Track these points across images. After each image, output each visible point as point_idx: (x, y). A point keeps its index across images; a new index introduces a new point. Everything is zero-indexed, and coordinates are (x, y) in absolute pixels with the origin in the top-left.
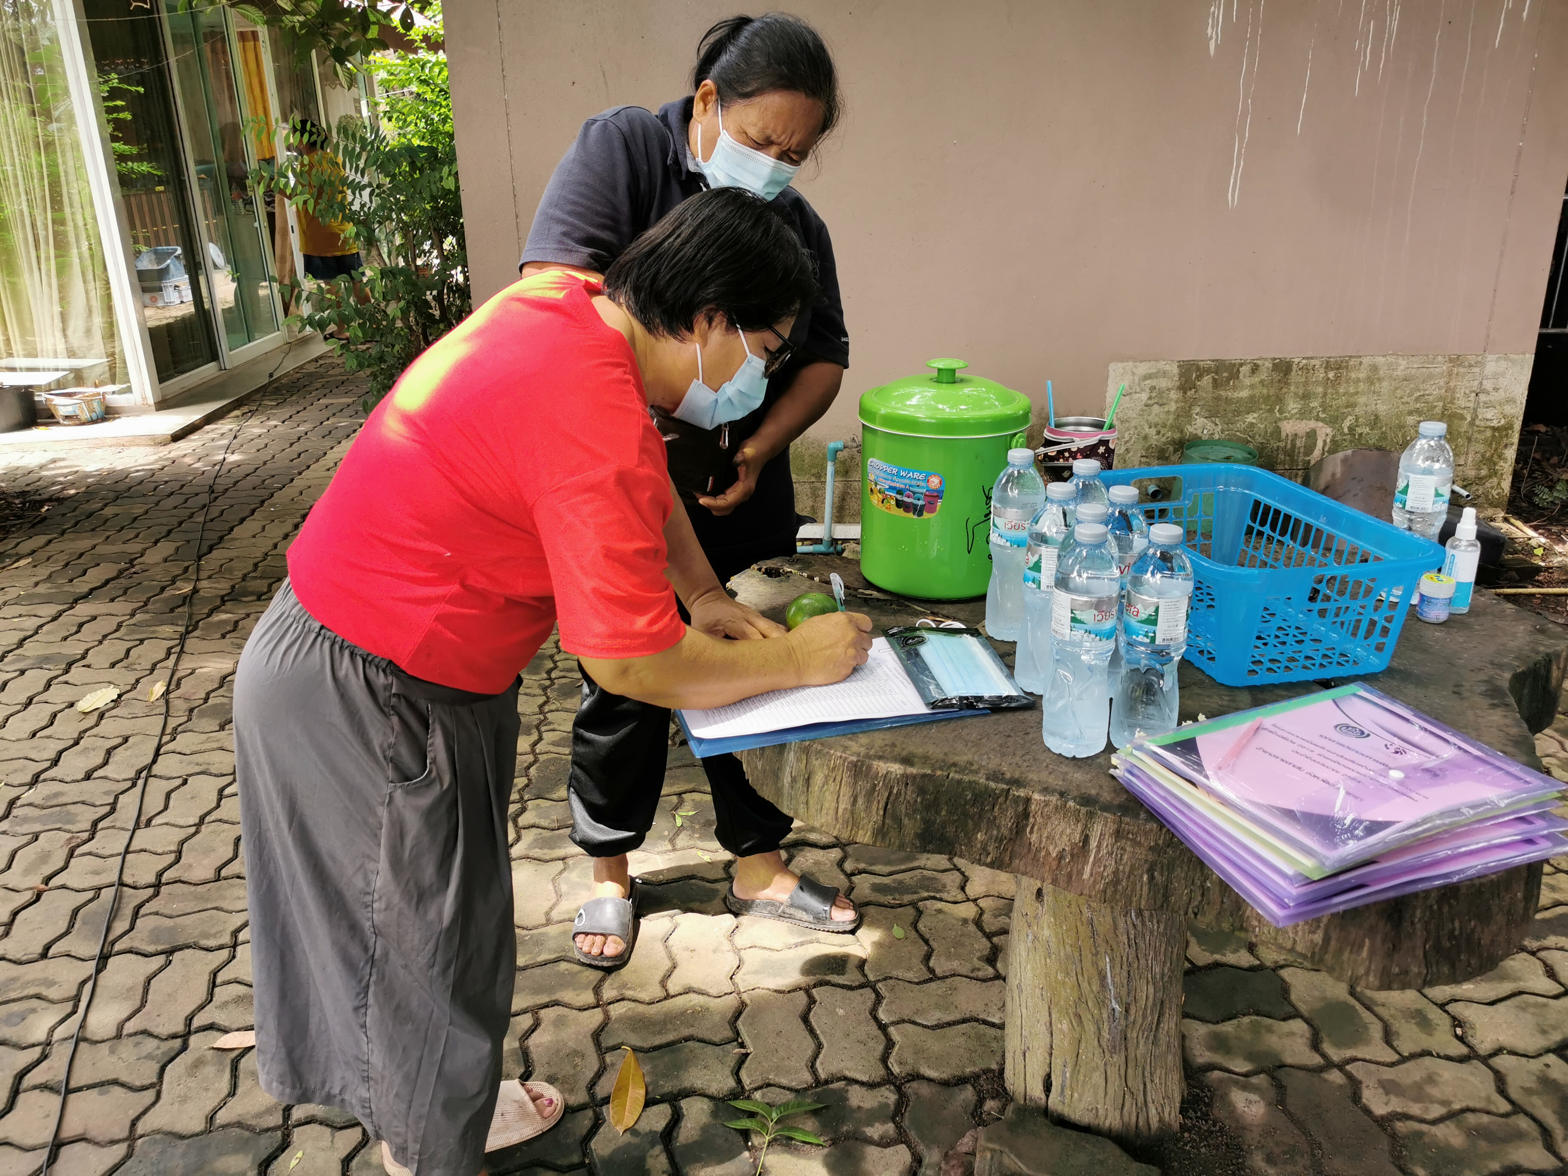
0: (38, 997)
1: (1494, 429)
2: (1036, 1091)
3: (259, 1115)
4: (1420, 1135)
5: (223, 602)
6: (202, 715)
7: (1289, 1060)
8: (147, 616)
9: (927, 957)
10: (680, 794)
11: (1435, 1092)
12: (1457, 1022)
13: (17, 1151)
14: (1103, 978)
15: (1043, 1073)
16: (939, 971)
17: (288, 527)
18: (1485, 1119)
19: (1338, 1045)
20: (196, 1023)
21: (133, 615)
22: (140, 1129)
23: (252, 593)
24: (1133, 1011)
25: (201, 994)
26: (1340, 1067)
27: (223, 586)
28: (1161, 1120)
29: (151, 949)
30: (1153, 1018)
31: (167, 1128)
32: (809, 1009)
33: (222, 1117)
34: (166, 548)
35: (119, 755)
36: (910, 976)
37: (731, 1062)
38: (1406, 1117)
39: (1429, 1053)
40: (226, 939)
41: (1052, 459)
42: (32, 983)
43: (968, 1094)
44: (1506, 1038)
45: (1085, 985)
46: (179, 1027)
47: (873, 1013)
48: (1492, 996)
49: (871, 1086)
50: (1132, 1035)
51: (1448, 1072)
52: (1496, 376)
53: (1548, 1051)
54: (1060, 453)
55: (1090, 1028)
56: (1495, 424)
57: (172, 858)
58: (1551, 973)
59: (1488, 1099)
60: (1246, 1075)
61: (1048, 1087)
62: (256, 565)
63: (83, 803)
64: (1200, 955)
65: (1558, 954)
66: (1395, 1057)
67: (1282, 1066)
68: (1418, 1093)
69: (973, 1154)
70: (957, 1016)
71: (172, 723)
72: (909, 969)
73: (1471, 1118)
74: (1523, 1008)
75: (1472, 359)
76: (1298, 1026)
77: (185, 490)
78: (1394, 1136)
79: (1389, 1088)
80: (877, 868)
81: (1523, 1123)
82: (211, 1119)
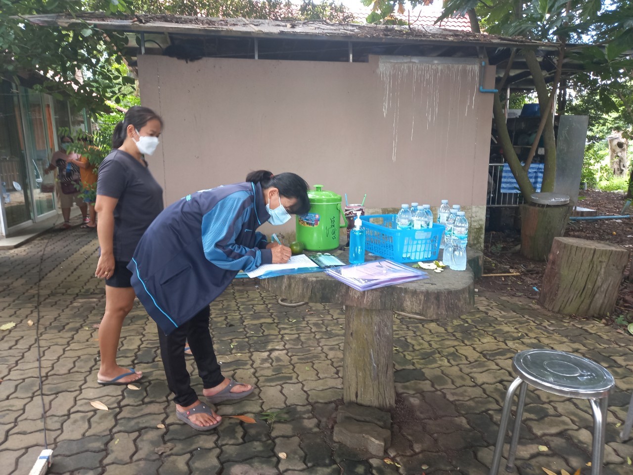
0: (8, 410)
1: (477, 229)
2: (353, 398)
3: (101, 432)
4: (463, 404)
5: (49, 296)
6: (50, 329)
7: (425, 390)
8: (20, 302)
9: (317, 374)
10: (231, 340)
11: (467, 394)
12: (472, 378)
13: (12, 452)
14: (371, 356)
15: (355, 392)
16: (321, 377)
17: (69, 272)
18: (480, 399)
19: (439, 385)
20: (72, 411)
21: (14, 301)
22: (58, 440)
23: (60, 293)
24: (379, 366)
25: (72, 403)
26: (440, 391)
27: (48, 292)
28: (390, 404)
29: (49, 393)
30: (385, 369)
31: (68, 439)
32: (282, 390)
33: (87, 434)
34: (22, 281)
35: (21, 342)
36: (313, 379)
37: (260, 404)
38: (458, 400)
39: (464, 386)
40: (78, 388)
41: (347, 214)
42: (5, 406)
43: (333, 405)
44: (485, 380)
45: (366, 359)
46: (66, 412)
47: (302, 389)
48: (481, 371)
49: (303, 406)
50: (380, 374)
51: (469, 389)
52: (476, 212)
53: (497, 382)
54: (350, 213)
55: (368, 373)
56: (477, 227)
57: (50, 368)
58: (497, 365)
59: (481, 395)
60: (414, 394)
61: (357, 396)
62: (59, 285)
63: (10, 356)
64: (398, 367)
65: (499, 360)
66: (455, 387)
67: (424, 392)
68: (462, 395)
69: (336, 418)
70: (328, 387)
71: (40, 332)
72: (312, 377)
73: (477, 399)
74: (490, 373)
75: (468, 207)
76: (428, 382)
77: (24, 263)
78: (456, 405)
79: (453, 394)
80: (298, 354)
81: (491, 399)
82: (84, 435)
